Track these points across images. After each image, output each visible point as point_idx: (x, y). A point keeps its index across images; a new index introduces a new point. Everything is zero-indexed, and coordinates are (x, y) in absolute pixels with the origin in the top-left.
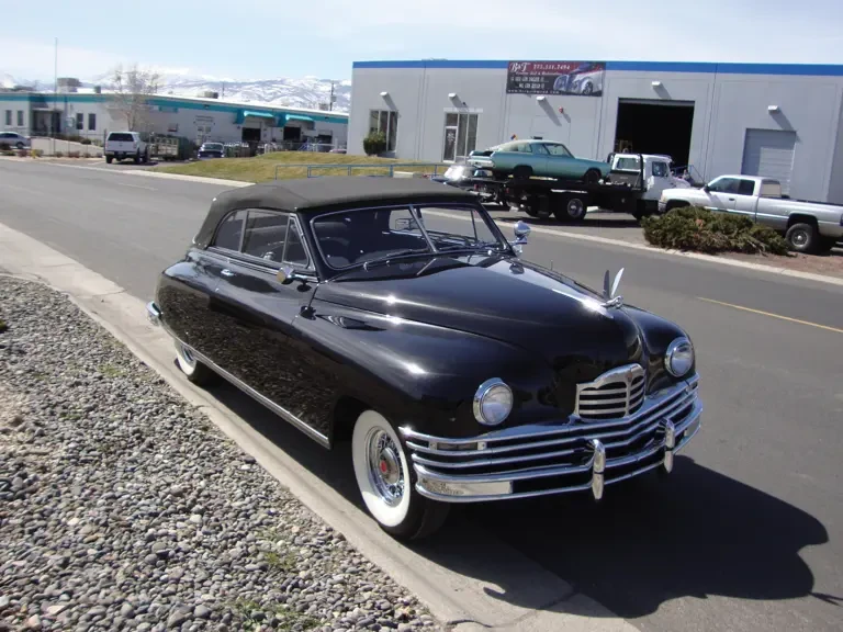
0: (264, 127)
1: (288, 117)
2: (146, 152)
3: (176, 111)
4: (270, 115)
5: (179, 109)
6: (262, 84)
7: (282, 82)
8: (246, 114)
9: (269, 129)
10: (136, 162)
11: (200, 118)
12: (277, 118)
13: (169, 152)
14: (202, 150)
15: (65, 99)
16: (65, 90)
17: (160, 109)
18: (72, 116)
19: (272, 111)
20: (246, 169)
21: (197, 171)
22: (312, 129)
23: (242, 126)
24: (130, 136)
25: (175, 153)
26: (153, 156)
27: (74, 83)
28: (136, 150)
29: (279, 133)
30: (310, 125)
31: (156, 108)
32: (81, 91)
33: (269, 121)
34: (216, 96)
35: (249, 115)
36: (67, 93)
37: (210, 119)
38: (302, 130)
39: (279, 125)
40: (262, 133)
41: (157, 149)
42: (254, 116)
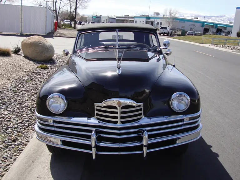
0: (210, 28)
1: (218, 26)
2: (171, 33)
3: (184, 22)
4: (213, 25)
5: (185, 22)
6: (218, 17)
7: (224, 16)
8: (205, 24)
9: (212, 29)
10: (168, 35)
11: (192, 25)
12: (215, 26)
13: (179, 33)
14: (188, 33)
15: (155, 18)
16: (155, 16)
17: (180, 22)
18: (156, 23)
19: (213, 23)
20: (197, 39)
21: (182, 38)
22: (226, 29)
23: (204, 27)
24: (166, 28)
25: (180, 34)
26: (174, 34)
27: (158, 14)
28: (168, 32)
29: (215, 30)
30: (225, 28)
31: (179, 21)
32: (159, 16)
33: (212, 27)
34: (197, 18)
35: (206, 24)
36: (156, 16)
37: (194, 25)
38: (222, 30)
39: (215, 28)
40: (210, 30)
41: (175, 32)
42: (207, 25)
